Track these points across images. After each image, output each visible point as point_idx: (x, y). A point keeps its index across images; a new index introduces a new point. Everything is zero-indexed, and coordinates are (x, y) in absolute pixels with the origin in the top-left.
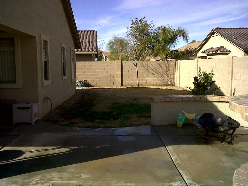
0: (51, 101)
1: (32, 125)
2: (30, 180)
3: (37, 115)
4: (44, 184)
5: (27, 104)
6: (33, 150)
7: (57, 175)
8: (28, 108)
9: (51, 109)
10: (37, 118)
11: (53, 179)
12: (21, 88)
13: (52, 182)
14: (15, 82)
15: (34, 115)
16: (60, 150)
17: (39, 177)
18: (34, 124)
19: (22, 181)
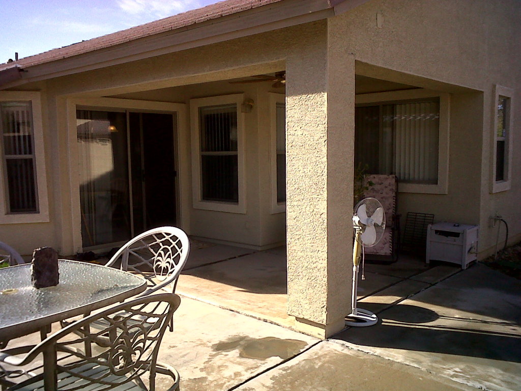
0: (508, 225)
1: (462, 270)
2: (445, 367)
3: (473, 250)
4: (470, 382)
5: (455, 226)
6: (457, 316)
7: (500, 374)
8: (456, 235)
9: (506, 243)
10: (472, 258)
11: (490, 379)
12: (446, 193)
13: (487, 383)
14: (435, 182)
15: (468, 248)
16: (514, 330)
17: (462, 366)
18: (466, 269)
19: (430, 364)
